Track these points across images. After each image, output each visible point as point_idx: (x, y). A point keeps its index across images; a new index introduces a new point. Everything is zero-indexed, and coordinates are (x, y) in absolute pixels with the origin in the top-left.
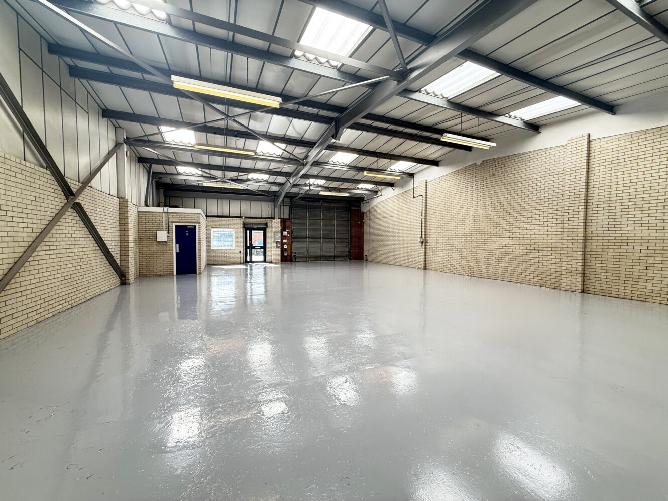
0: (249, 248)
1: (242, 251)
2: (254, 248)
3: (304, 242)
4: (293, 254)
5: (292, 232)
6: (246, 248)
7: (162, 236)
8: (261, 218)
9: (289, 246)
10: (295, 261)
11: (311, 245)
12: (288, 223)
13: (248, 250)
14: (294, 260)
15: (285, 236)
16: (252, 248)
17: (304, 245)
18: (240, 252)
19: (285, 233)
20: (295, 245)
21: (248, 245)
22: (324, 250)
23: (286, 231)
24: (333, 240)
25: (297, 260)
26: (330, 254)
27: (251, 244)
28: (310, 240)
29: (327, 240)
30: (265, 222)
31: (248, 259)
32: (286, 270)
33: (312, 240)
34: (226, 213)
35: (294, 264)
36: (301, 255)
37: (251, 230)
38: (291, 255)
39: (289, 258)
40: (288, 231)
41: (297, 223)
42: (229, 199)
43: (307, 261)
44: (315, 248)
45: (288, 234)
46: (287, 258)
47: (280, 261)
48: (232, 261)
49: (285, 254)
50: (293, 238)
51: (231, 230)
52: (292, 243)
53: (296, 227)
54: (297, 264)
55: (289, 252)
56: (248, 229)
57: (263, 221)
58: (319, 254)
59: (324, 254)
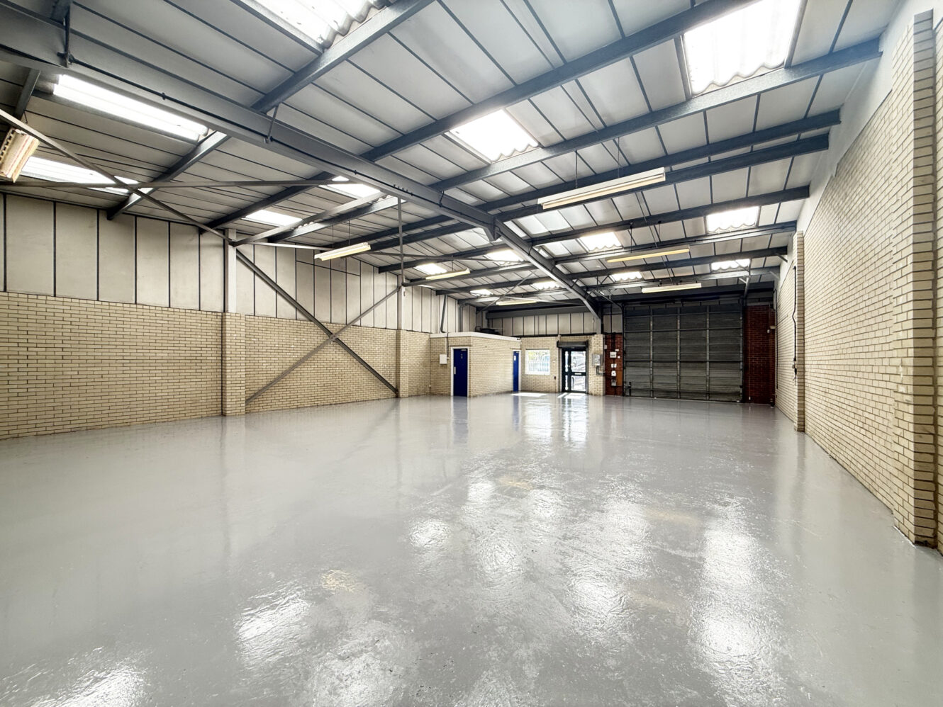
0: (567, 374)
1: (557, 378)
2: (573, 374)
3: (644, 367)
4: (626, 385)
5: (624, 353)
6: (564, 373)
7: (443, 359)
8: (584, 334)
9: (621, 373)
10: (630, 395)
11: (657, 372)
12: (618, 339)
13: (566, 377)
14: (628, 394)
15: (614, 359)
16: (571, 373)
17: (646, 372)
18: (555, 378)
19: (613, 354)
20: (630, 372)
21: (567, 370)
22: (683, 381)
23: (614, 351)
24: (703, 365)
25: (632, 394)
26: (697, 389)
27: (570, 368)
28: (655, 364)
29: (690, 365)
30: (585, 340)
31: (567, 388)
32: (614, 408)
33: (660, 364)
34: (543, 331)
35: (627, 399)
36: (640, 387)
37: (570, 350)
38: (623, 385)
39: (619, 390)
40: (617, 350)
41: (633, 339)
42: (546, 314)
43: (650, 397)
44: (666, 377)
45: (617, 355)
46: (614, 390)
47: (602, 394)
48: (547, 389)
49: (614, 384)
50: (626, 362)
51: (546, 351)
52: (624, 368)
53: (631, 344)
54: (634, 400)
55: (620, 381)
56: (565, 349)
57: (583, 339)
58: (674, 388)
59: (684, 387)
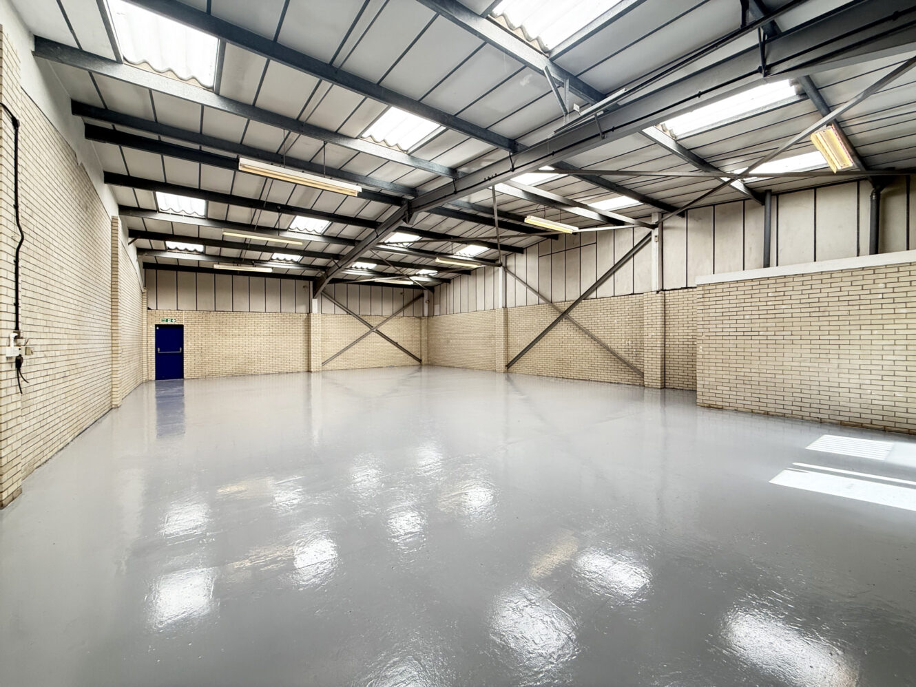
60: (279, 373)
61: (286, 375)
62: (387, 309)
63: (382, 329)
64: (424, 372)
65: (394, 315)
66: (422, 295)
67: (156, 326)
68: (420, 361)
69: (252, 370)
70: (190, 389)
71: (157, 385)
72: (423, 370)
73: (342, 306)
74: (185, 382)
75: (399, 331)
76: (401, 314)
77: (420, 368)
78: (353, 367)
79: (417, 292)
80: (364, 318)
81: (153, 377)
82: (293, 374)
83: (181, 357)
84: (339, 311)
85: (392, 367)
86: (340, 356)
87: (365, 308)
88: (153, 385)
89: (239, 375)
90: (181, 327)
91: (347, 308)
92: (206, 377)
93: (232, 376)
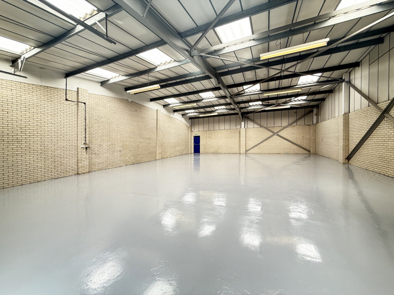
60: (229, 153)
61: (232, 154)
62: (285, 123)
63: (281, 134)
64: (312, 158)
65: (290, 125)
66: (312, 111)
67: (194, 136)
68: (310, 151)
69: (220, 151)
70: (202, 157)
71: (194, 155)
72: (311, 157)
73: (257, 124)
74: (200, 154)
75: (293, 134)
76: (295, 124)
77: (310, 156)
78: (263, 153)
79: (307, 110)
80: (269, 128)
81: (193, 152)
82: (235, 154)
83: (199, 146)
84: (256, 126)
85: (288, 154)
86: (256, 147)
87: (270, 123)
88: (193, 155)
89: (216, 153)
90: (199, 136)
91: (260, 125)
92: (207, 153)
93: (213, 153)
